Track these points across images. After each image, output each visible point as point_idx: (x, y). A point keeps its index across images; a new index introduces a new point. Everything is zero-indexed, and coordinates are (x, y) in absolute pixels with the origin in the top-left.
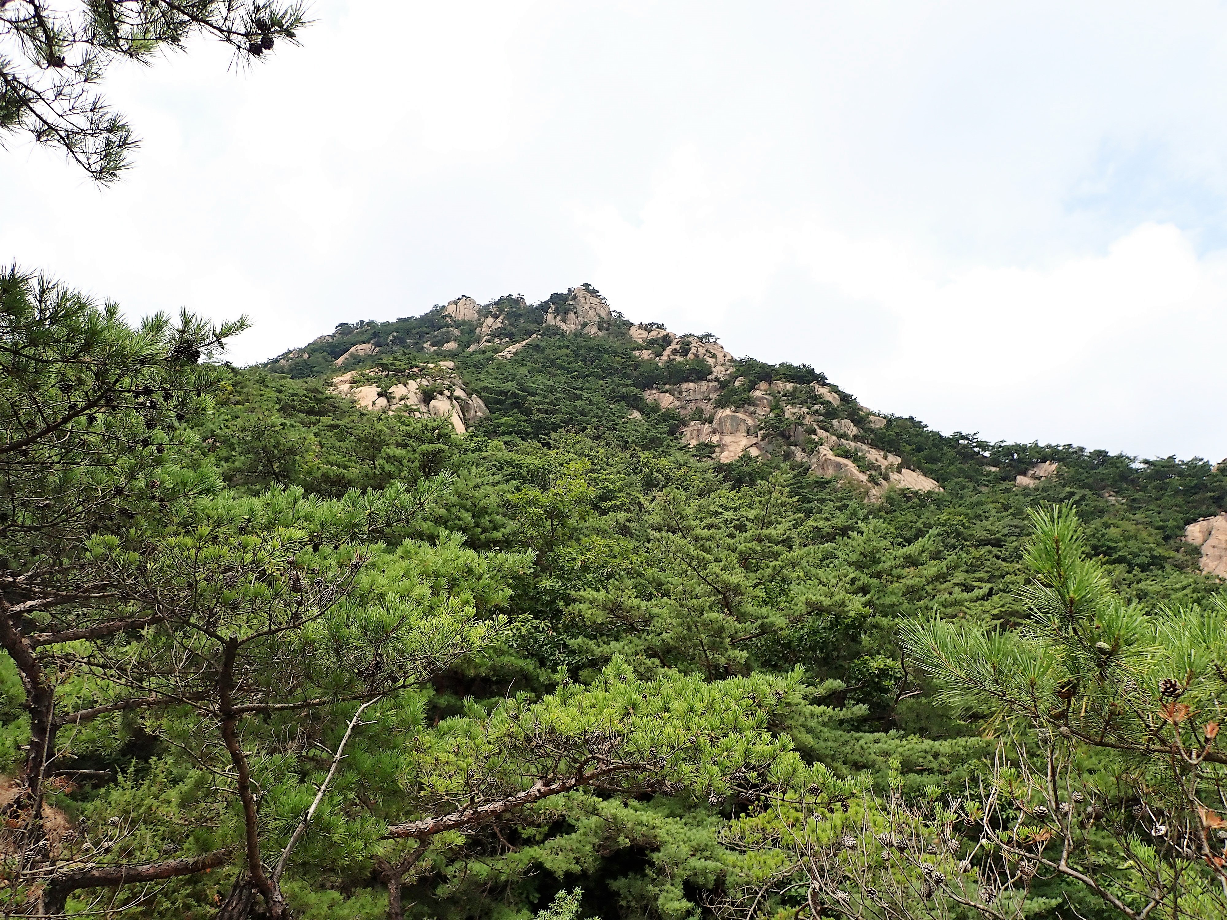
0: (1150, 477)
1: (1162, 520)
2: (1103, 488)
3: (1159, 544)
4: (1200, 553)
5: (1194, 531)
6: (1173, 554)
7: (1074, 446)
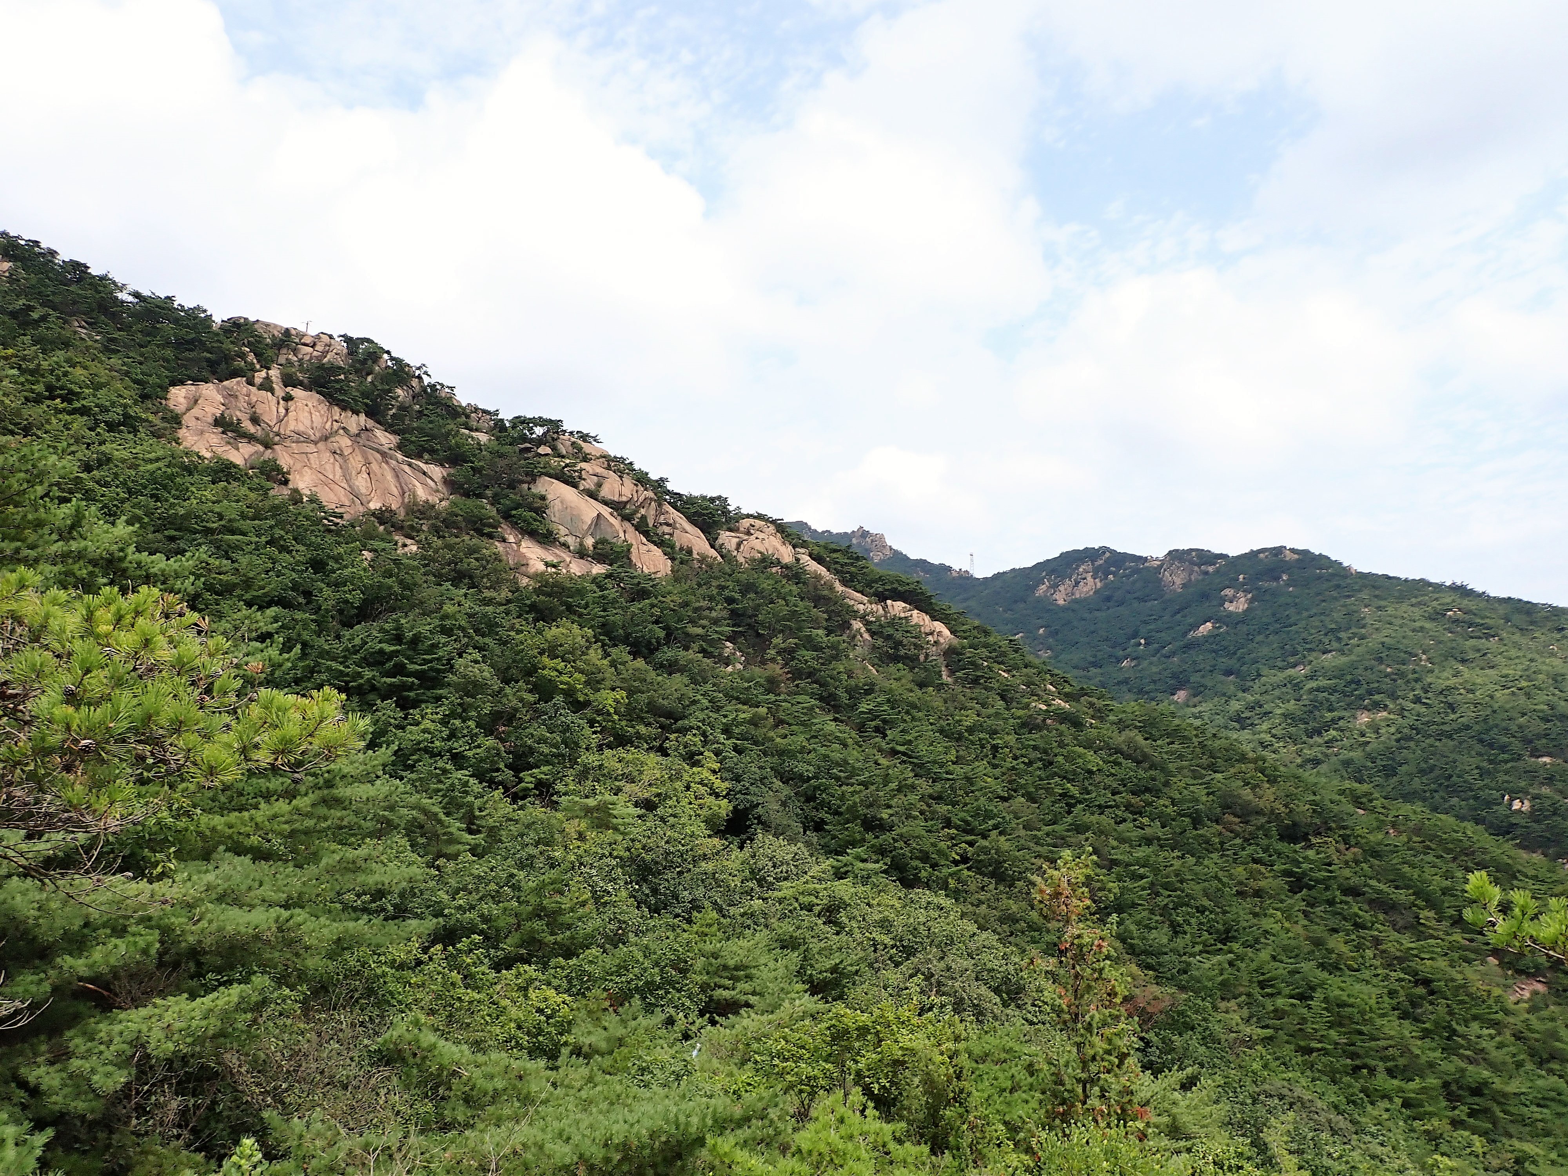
0: (138, 316)
1: (142, 373)
2: (72, 314)
3: (136, 403)
4: (180, 423)
5: (178, 396)
6: (151, 417)
7: (43, 245)
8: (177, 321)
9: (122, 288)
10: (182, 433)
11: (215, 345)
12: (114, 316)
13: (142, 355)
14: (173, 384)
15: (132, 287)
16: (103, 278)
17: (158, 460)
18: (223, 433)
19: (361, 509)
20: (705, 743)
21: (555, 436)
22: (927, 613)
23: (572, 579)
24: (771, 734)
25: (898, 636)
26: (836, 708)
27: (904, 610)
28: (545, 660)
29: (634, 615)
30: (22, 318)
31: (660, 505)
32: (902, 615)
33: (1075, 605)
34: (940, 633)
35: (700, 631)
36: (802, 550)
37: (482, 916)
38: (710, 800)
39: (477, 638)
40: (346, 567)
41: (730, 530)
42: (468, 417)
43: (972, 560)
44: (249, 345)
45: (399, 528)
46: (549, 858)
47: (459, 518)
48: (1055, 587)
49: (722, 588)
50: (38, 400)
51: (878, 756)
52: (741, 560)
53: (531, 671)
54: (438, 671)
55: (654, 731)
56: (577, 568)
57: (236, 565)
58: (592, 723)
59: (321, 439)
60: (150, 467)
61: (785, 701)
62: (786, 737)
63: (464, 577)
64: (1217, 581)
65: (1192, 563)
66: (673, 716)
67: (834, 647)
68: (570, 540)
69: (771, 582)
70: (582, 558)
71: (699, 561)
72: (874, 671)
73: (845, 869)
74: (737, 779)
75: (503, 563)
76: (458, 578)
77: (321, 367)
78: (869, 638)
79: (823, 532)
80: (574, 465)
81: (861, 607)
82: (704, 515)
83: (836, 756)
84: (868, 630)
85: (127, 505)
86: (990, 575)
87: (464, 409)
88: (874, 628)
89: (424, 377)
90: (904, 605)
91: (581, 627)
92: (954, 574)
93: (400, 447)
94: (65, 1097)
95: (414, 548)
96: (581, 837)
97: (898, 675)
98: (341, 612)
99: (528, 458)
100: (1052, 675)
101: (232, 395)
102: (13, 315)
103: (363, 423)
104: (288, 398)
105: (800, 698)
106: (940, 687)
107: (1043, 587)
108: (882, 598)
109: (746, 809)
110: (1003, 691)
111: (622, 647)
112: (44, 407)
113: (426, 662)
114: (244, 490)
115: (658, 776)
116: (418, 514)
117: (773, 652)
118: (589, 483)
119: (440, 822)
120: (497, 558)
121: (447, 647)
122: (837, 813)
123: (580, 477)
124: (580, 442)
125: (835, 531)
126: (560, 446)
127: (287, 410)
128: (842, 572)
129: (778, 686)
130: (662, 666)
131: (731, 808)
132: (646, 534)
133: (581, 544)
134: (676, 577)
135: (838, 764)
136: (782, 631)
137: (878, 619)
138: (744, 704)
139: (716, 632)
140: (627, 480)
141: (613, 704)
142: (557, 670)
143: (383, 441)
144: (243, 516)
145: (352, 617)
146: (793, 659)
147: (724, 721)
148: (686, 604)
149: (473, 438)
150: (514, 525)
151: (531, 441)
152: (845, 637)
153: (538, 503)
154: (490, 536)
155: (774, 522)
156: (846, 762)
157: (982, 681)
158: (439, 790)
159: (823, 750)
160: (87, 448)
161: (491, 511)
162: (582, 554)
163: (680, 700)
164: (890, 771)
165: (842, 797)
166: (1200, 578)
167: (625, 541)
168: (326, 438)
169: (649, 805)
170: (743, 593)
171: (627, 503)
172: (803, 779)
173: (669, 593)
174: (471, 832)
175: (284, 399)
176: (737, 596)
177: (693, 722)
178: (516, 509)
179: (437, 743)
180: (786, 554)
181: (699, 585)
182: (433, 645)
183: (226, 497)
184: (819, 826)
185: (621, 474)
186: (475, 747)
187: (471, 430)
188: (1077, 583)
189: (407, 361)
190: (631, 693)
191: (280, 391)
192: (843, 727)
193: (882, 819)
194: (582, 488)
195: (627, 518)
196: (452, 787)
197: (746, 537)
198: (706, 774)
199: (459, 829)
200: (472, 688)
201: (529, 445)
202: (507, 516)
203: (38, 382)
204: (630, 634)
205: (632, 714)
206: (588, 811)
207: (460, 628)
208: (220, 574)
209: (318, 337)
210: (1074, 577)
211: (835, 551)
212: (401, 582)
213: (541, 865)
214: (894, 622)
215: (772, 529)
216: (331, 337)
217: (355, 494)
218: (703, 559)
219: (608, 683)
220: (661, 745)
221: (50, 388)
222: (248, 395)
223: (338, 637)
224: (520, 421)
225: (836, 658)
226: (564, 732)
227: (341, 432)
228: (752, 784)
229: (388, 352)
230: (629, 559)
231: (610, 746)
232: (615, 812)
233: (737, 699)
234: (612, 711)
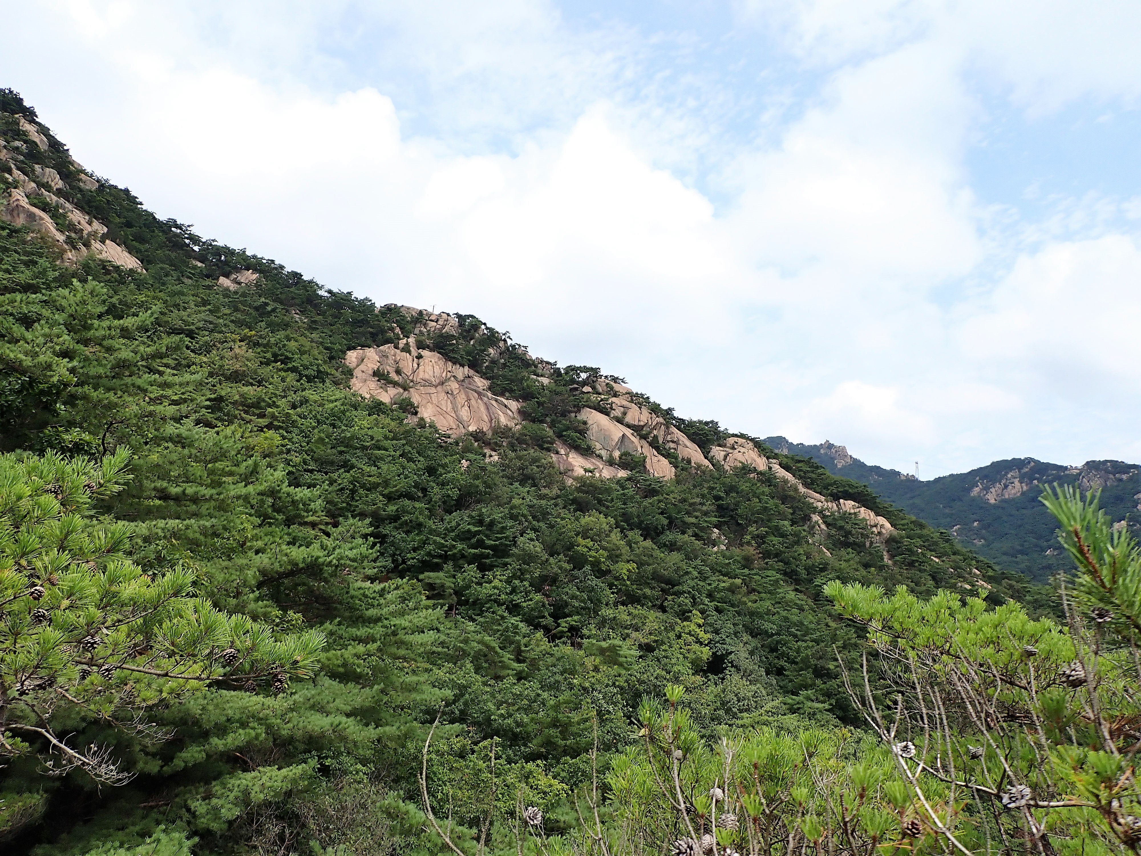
0: (330, 305)
1: (331, 343)
2: (292, 306)
3: (325, 362)
4: (352, 375)
5: (352, 356)
6: (334, 372)
7: (276, 263)
8: (353, 308)
9: (321, 288)
10: (354, 381)
11: (376, 323)
12: (316, 306)
13: (331, 331)
14: (349, 349)
15: (327, 287)
16: (311, 282)
17: (336, 401)
18: (378, 381)
19: (463, 431)
20: (694, 604)
21: (595, 379)
22: (872, 510)
23: (602, 481)
24: (744, 599)
25: (848, 527)
26: (797, 582)
27: (854, 507)
28: (580, 539)
29: (645, 508)
30: (261, 311)
31: (668, 428)
32: (852, 511)
33: (1004, 504)
34: (882, 526)
35: (693, 520)
36: (774, 461)
37: (516, 722)
38: (696, 647)
39: (534, 522)
40: (449, 472)
41: (720, 446)
42: (536, 367)
43: (917, 467)
44: (397, 322)
45: (487, 444)
46: (570, 683)
47: (528, 437)
48: (987, 489)
49: (712, 489)
50: (267, 364)
51: (829, 620)
52: (727, 467)
53: (570, 546)
54: (507, 545)
55: (656, 593)
56: (607, 473)
57: (380, 471)
58: (611, 586)
59: (439, 384)
60: (331, 405)
61: (755, 574)
62: (756, 601)
63: (529, 479)
64: (1130, 487)
65: (1107, 472)
66: (672, 583)
67: (796, 535)
68: (603, 453)
69: (748, 484)
70: (611, 466)
71: (695, 468)
72: (829, 554)
73: (798, 706)
74: (717, 632)
75: (555, 470)
76: (525, 479)
77: (441, 336)
78: (825, 528)
79: (798, 445)
80: (607, 399)
81: (819, 504)
82: (700, 434)
83: (795, 619)
84: (825, 522)
85: (316, 431)
86: (932, 479)
87: (534, 361)
88: (829, 520)
89: (508, 340)
90: (853, 503)
91: (606, 516)
92: (903, 478)
93: (490, 388)
94: (208, 820)
95: (496, 458)
96: (596, 669)
97: (848, 557)
98: (444, 502)
99: (575, 395)
100: (977, 562)
101: (384, 356)
102: (257, 309)
103: (466, 373)
104: (419, 357)
105: (769, 573)
106: (881, 568)
107: (976, 490)
108: (836, 498)
109: (722, 655)
110: (935, 572)
111: (636, 531)
112: (271, 367)
113: (498, 539)
114: (388, 420)
115: (657, 627)
116: (500, 435)
117: (749, 537)
118: (617, 412)
119: (496, 653)
120: (552, 465)
121: (512, 528)
122: (794, 662)
123: (611, 408)
124: (612, 383)
125: (807, 443)
126: (598, 386)
127: (418, 365)
128: (805, 477)
129: (752, 563)
130: (665, 545)
131: (711, 654)
132: (657, 449)
133: (611, 456)
134: (678, 480)
135: (795, 625)
136: (756, 522)
137: (833, 514)
138: (724, 575)
139: (706, 521)
140: (645, 410)
141: (627, 573)
142: (587, 547)
143: (480, 384)
144: (386, 438)
145: (452, 506)
146: (764, 543)
147: (709, 588)
148: (684, 501)
149: (539, 381)
150: (565, 442)
151: (578, 383)
152: (806, 527)
153: (582, 427)
154: (548, 450)
155: (752, 440)
156: (802, 624)
157: (917, 564)
158: (498, 630)
159: (784, 613)
160: (295, 393)
161: (550, 432)
162: (611, 462)
163: (676, 571)
164: (838, 633)
165: (798, 651)
166: (1115, 484)
167: (642, 453)
168: (442, 383)
169: (647, 649)
170: (727, 493)
171: (643, 426)
172: (767, 634)
173: (672, 492)
174: (519, 661)
175: (416, 357)
176: (722, 495)
177: (686, 588)
178: (566, 431)
179: (503, 596)
180: (761, 464)
181: (695, 486)
182: (503, 527)
183: (376, 425)
184: (780, 672)
185: (640, 405)
186: (528, 600)
187: (538, 376)
188: (1006, 487)
189: (497, 329)
190: (640, 564)
191: (414, 352)
192: (801, 596)
193: (829, 669)
194: (612, 416)
195: (643, 437)
196: (507, 630)
197: (731, 451)
198: (693, 627)
199: (509, 659)
200: (528, 558)
201: (576, 386)
202: (560, 436)
203: (268, 351)
204: (643, 521)
205: (640, 580)
206: (602, 651)
207: (523, 515)
208: (370, 476)
209: (440, 315)
210: (1003, 481)
211: (799, 461)
212: (485, 483)
213: (564, 688)
214: (846, 516)
215: (751, 445)
216: (448, 315)
217: (459, 420)
218: (699, 466)
219: (625, 557)
220: (662, 604)
221: (275, 355)
222: (395, 356)
223: (442, 520)
224: (571, 369)
225: (797, 543)
226: (590, 592)
227: (452, 379)
228: (727, 637)
229: (485, 324)
230: (645, 467)
231: (623, 604)
232: (621, 653)
233: (720, 571)
234: (626, 578)
